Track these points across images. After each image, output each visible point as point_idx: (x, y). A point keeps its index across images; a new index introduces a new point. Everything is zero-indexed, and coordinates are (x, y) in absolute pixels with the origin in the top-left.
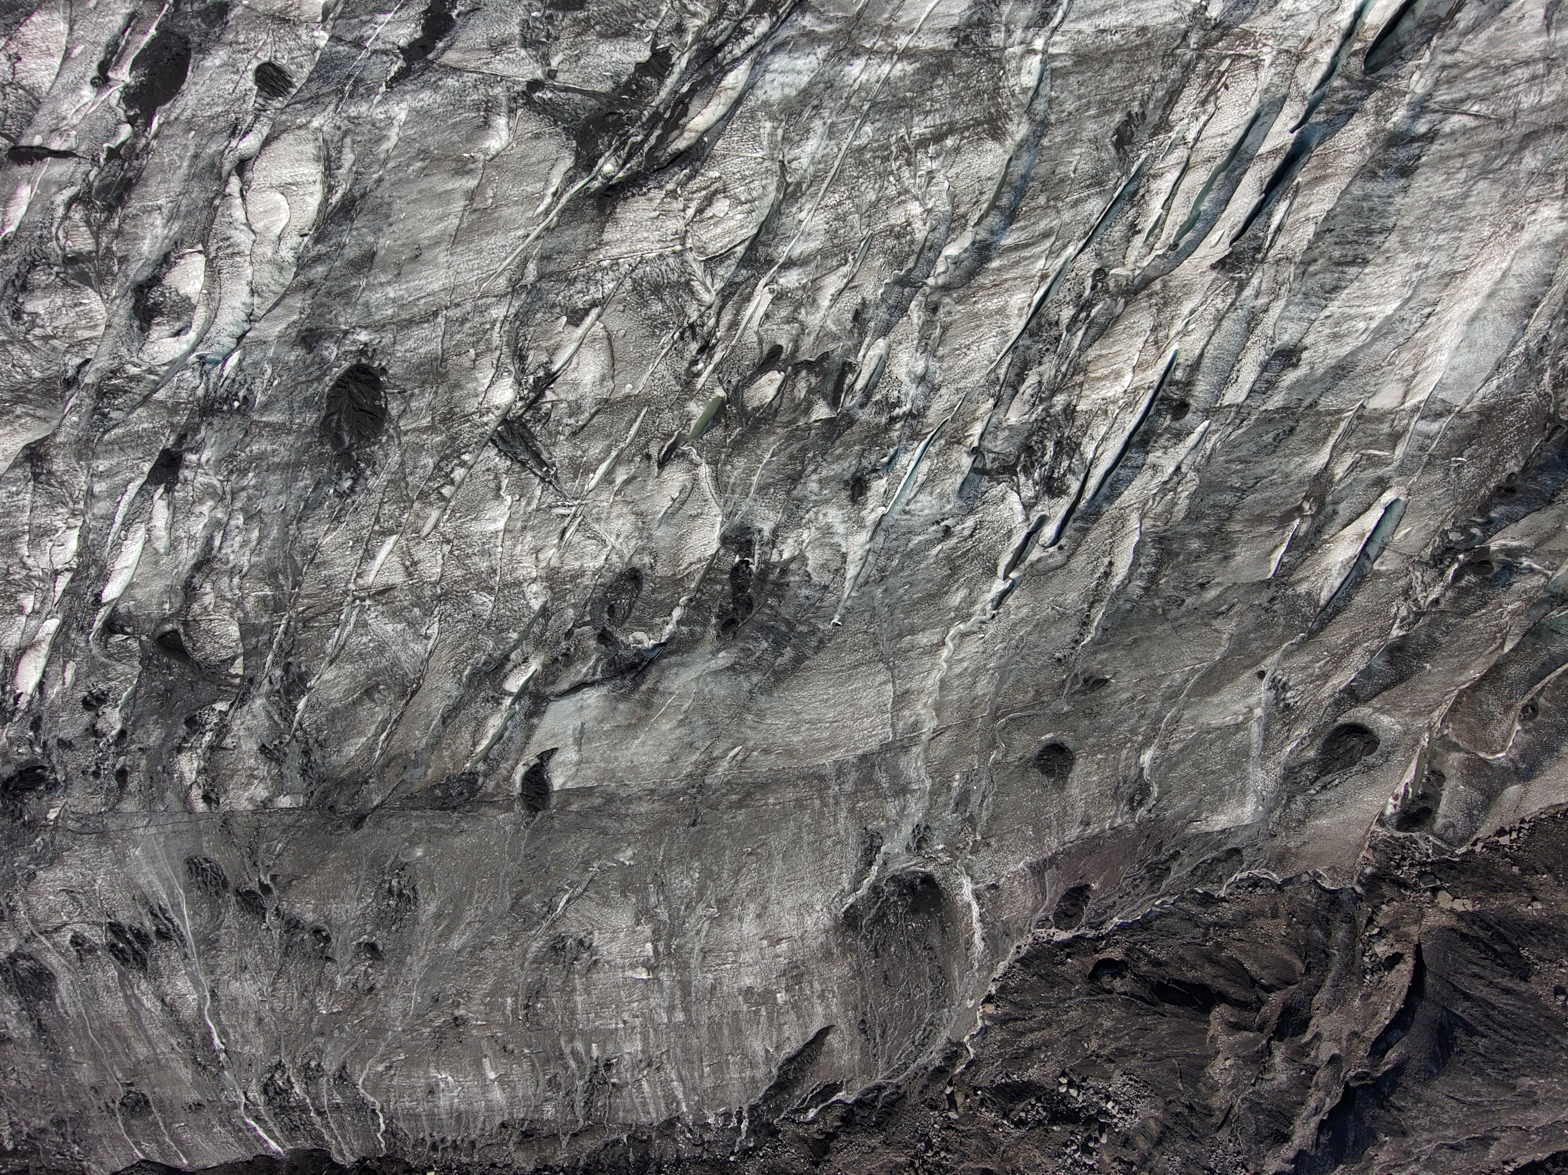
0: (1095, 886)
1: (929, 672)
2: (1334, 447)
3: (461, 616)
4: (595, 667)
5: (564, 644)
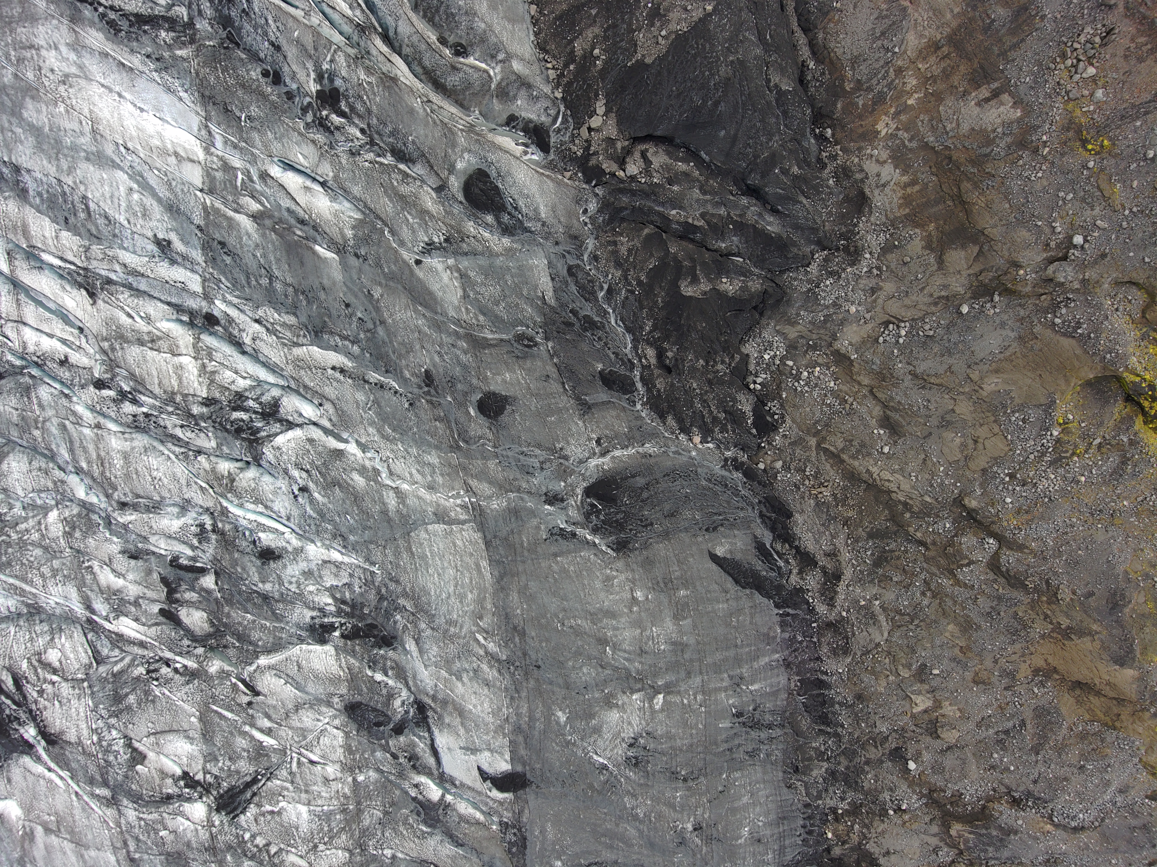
0: (600, 367)
1: (419, 498)
2: (236, 211)
3: (379, 833)
4: (420, 737)
5: (402, 760)
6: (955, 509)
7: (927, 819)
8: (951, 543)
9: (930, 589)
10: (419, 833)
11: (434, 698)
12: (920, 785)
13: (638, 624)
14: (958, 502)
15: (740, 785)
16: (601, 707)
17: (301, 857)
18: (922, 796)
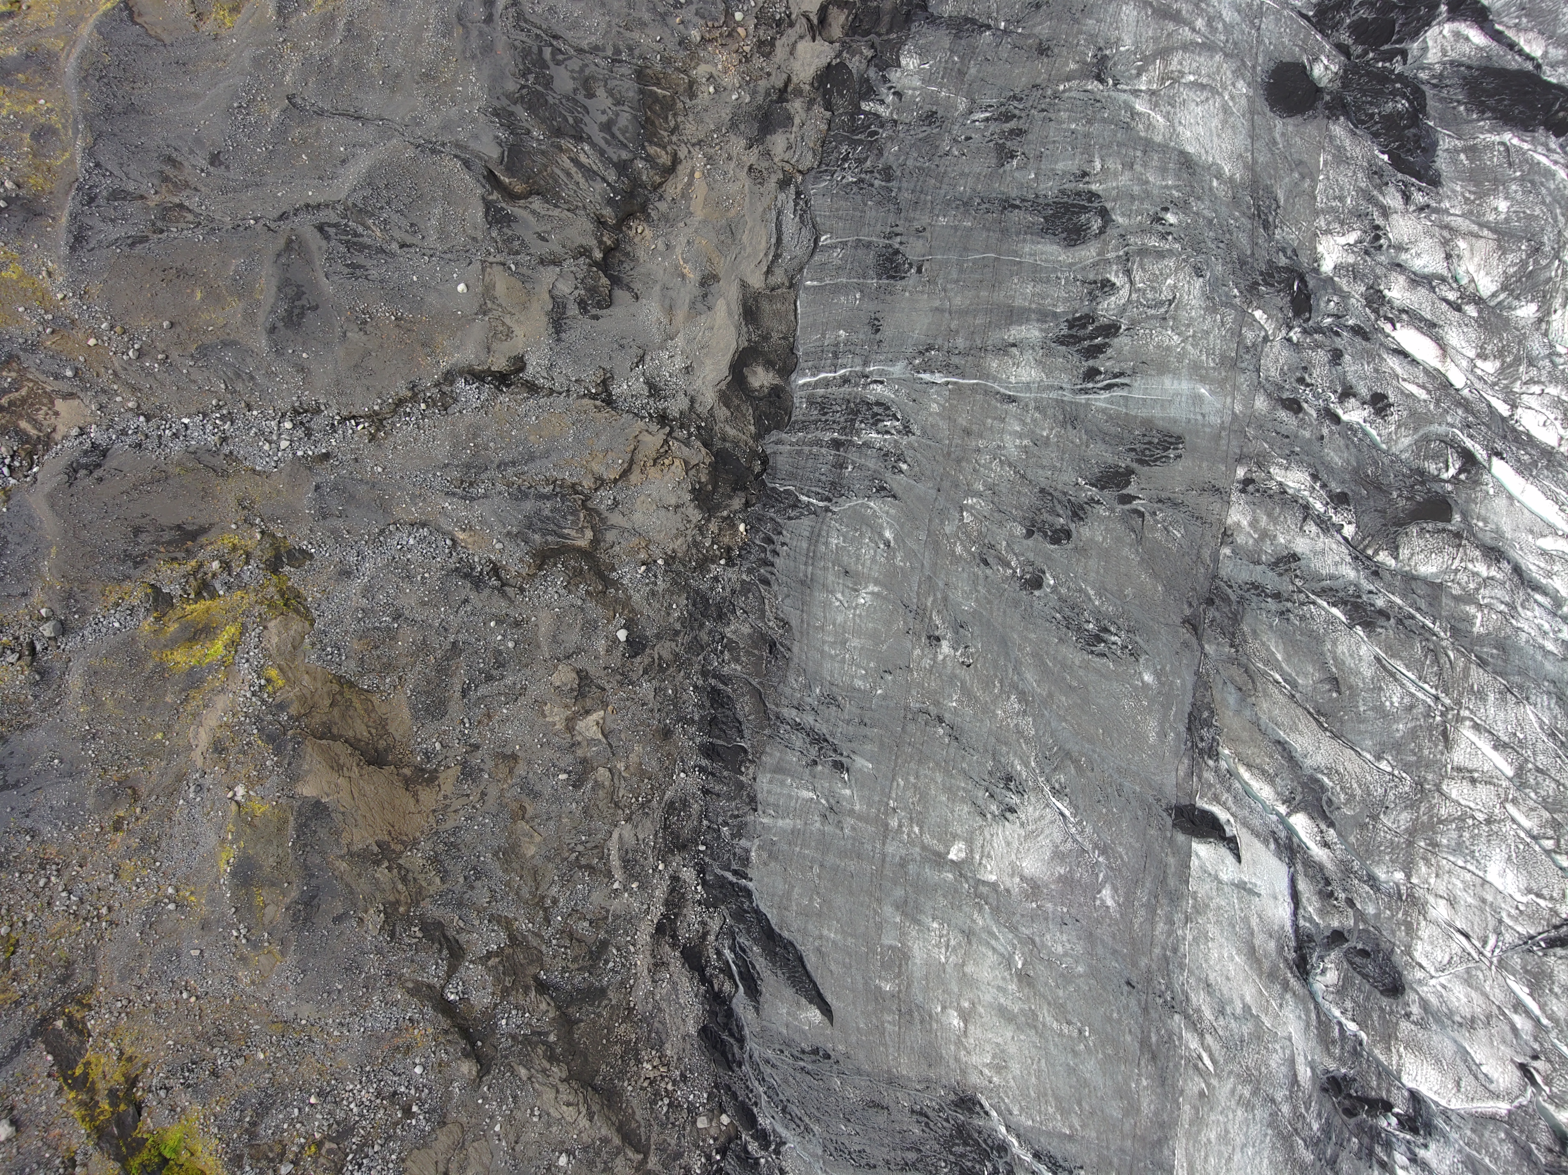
3: (1391, 796)
4: (1311, 920)
5: (1342, 896)
6: (491, 1052)
7: (617, 548)
8: (506, 992)
9: (546, 910)
10: (1336, 778)
11: (1286, 987)
12: (616, 600)
13: (966, 981)
14: (484, 1065)
15: (858, 666)
16: (1046, 886)
17: (1513, 820)
18: (615, 584)
